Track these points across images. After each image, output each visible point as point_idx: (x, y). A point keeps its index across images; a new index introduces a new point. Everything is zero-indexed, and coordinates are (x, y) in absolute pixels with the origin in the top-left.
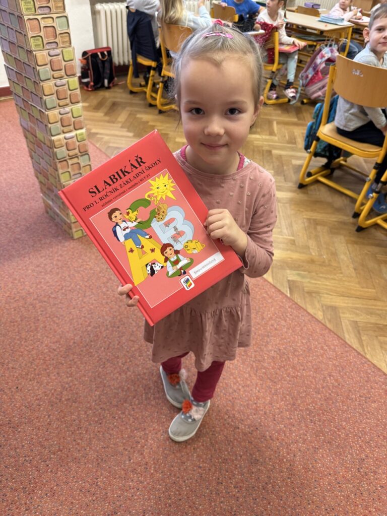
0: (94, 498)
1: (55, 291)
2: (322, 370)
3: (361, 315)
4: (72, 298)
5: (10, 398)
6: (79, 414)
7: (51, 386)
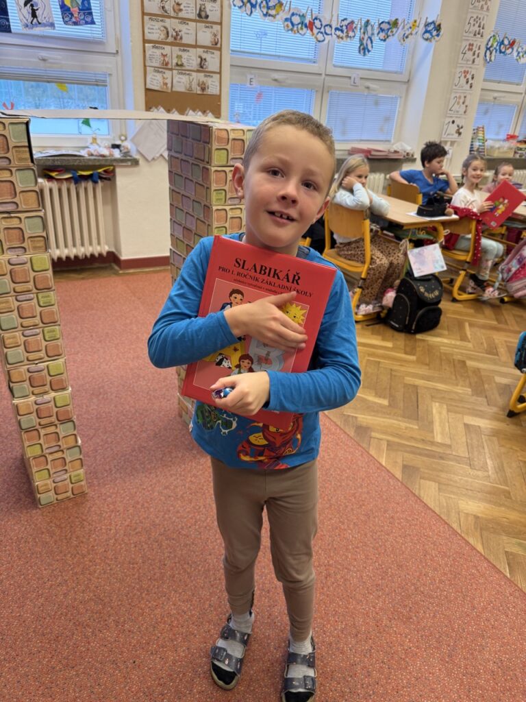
5: (124, 677)
7: (178, 667)
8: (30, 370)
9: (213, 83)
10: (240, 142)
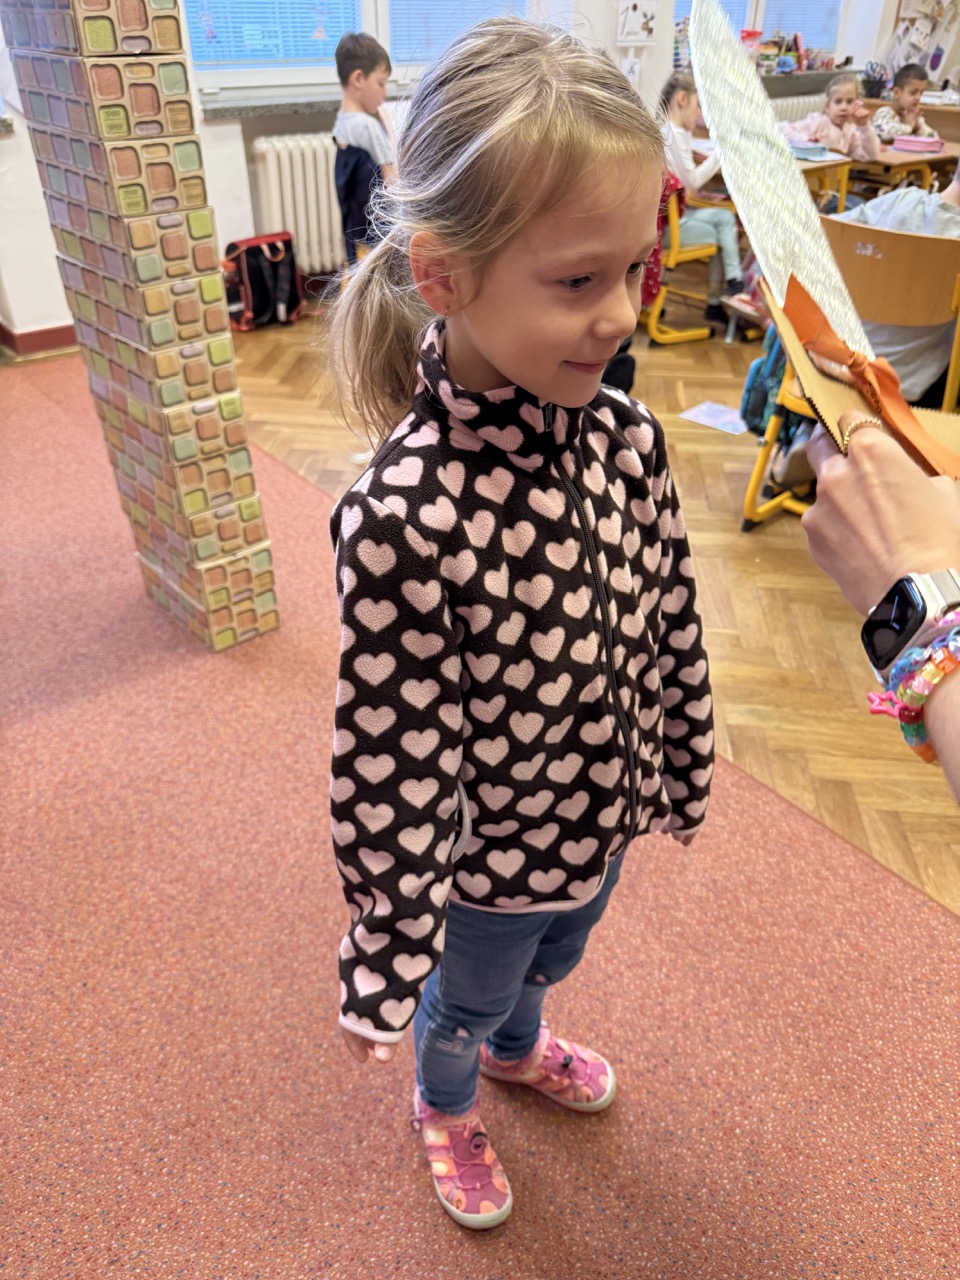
0: (275, 1231)
1: (171, 766)
2: (819, 924)
3: (908, 798)
4: (212, 781)
5: (68, 1009)
6: (234, 1040)
7: (165, 979)
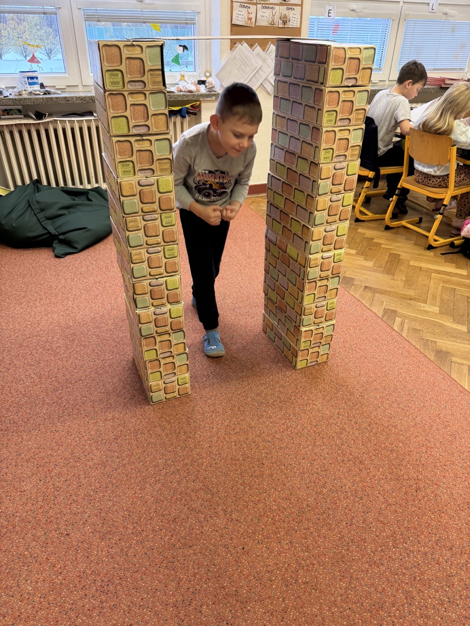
1: (279, 430)
5: (235, 560)
7: (283, 558)
8: (152, 284)
9: (294, 16)
10: (356, 61)
